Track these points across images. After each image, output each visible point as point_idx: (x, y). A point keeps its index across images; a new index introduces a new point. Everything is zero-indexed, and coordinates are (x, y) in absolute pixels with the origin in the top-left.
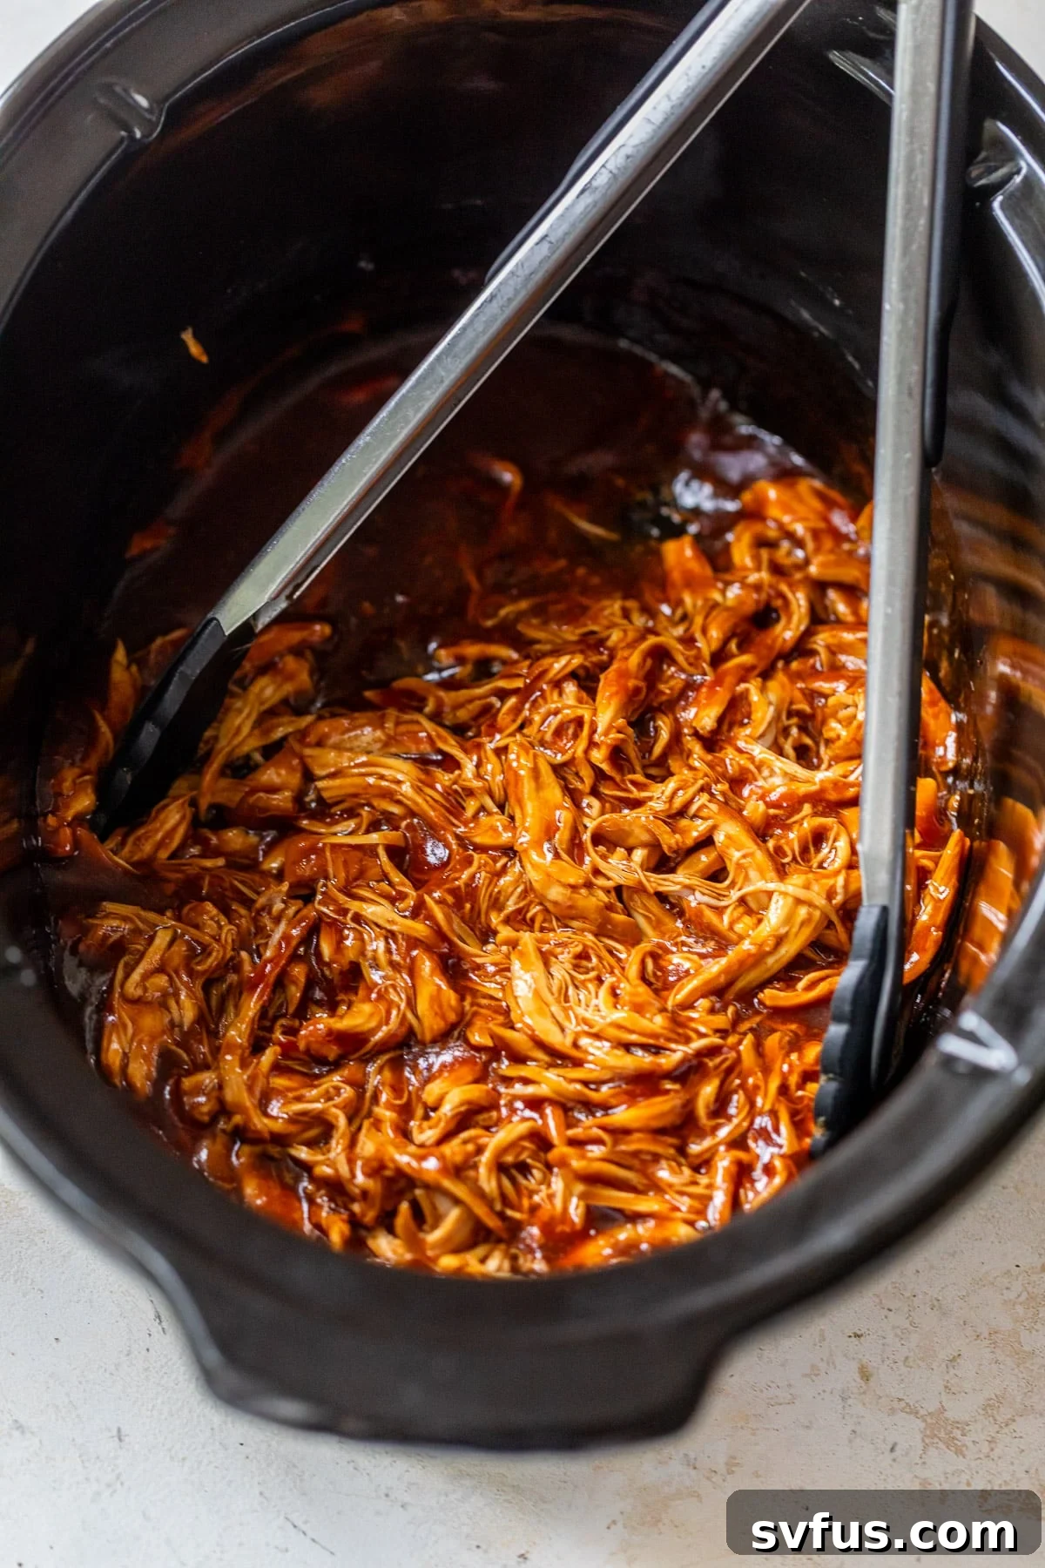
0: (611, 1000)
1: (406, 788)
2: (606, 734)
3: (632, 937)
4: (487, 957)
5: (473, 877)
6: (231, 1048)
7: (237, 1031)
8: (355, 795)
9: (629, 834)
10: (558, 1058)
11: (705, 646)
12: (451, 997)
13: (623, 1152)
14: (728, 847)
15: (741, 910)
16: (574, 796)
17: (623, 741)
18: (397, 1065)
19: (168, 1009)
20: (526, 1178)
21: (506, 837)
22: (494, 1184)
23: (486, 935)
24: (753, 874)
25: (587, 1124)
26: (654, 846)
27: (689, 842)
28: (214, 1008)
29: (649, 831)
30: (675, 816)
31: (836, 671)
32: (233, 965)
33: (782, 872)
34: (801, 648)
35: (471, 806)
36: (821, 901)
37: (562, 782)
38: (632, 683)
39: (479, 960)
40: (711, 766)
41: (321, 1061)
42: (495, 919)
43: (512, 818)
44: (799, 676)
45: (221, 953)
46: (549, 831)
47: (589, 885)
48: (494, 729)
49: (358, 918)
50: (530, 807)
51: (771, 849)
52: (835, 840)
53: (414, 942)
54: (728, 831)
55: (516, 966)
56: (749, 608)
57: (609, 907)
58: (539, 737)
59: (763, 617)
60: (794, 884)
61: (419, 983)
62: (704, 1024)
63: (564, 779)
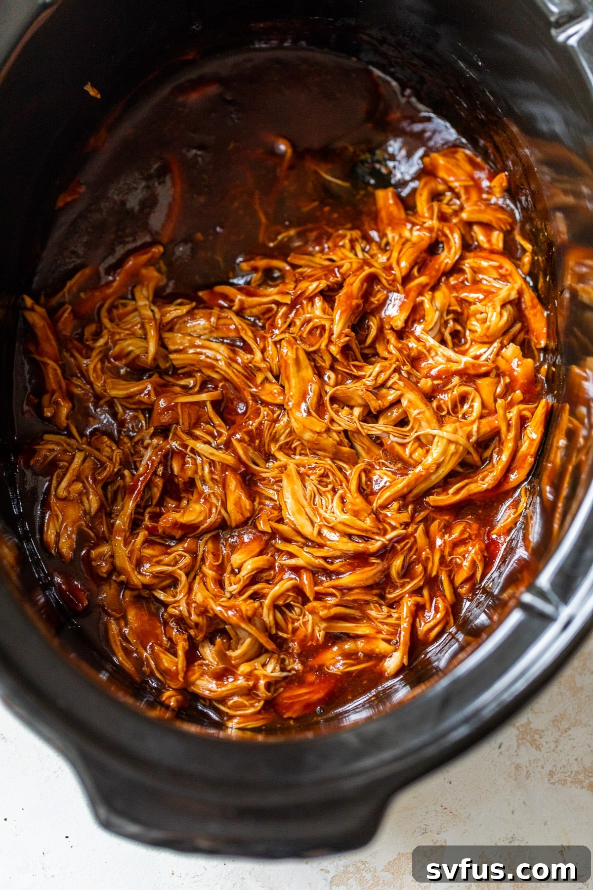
0: (340, 505)
1: (222, 364)
2: (339, 337)
3: (353, 460)
4: (268, 471)
5: (261, 424)
6: (118, 531)
7: (122, 521)
8: (193, 365)
9: (352, 398)
10: (307, 541)
11: (398, 273)
12: (246, 502)
13: (347, 600)
14: (409, 408)
15: (416, 444)
16: (319, 372)
17: (349, 340)
18: (216, 539)
19: (82, 503)
20: (291, 612)
21: (279, 400)
22: (271, 617)
23: (269, 457)
24: (423, 424)
25: (327, 584)
26: (366, 406)
27: (387, 404)
28: (109, 499)
29: (363, 399)
30: (378, 388)
31: (476, 285)
33: (441, 422)
34: (456, 269)
35: (260, 377)
36: (462, 441)
37: (313, 363)
38: (354, 302)
39: (264, 475)
40: (400, 350)
41: (171, 537)
42: (274, 448)
43: (283, 386)
44: (454, 288)
45: (112, 468)
46: (305, 397)
47: (328, 430)
48: (273, 328)
49: (193, 451)
50: (293, 382)
51: (435, 407)
52: (473, 401)
53: (225, 467)
54: (410, 398)
55: (285, 483)
56: (425, 244)
57: (340, 443)
58: (300, 334)
59: (433, 248)
60: (447, 432)
61: (228, 492)
62: (395, 519)
63: (314, 360)
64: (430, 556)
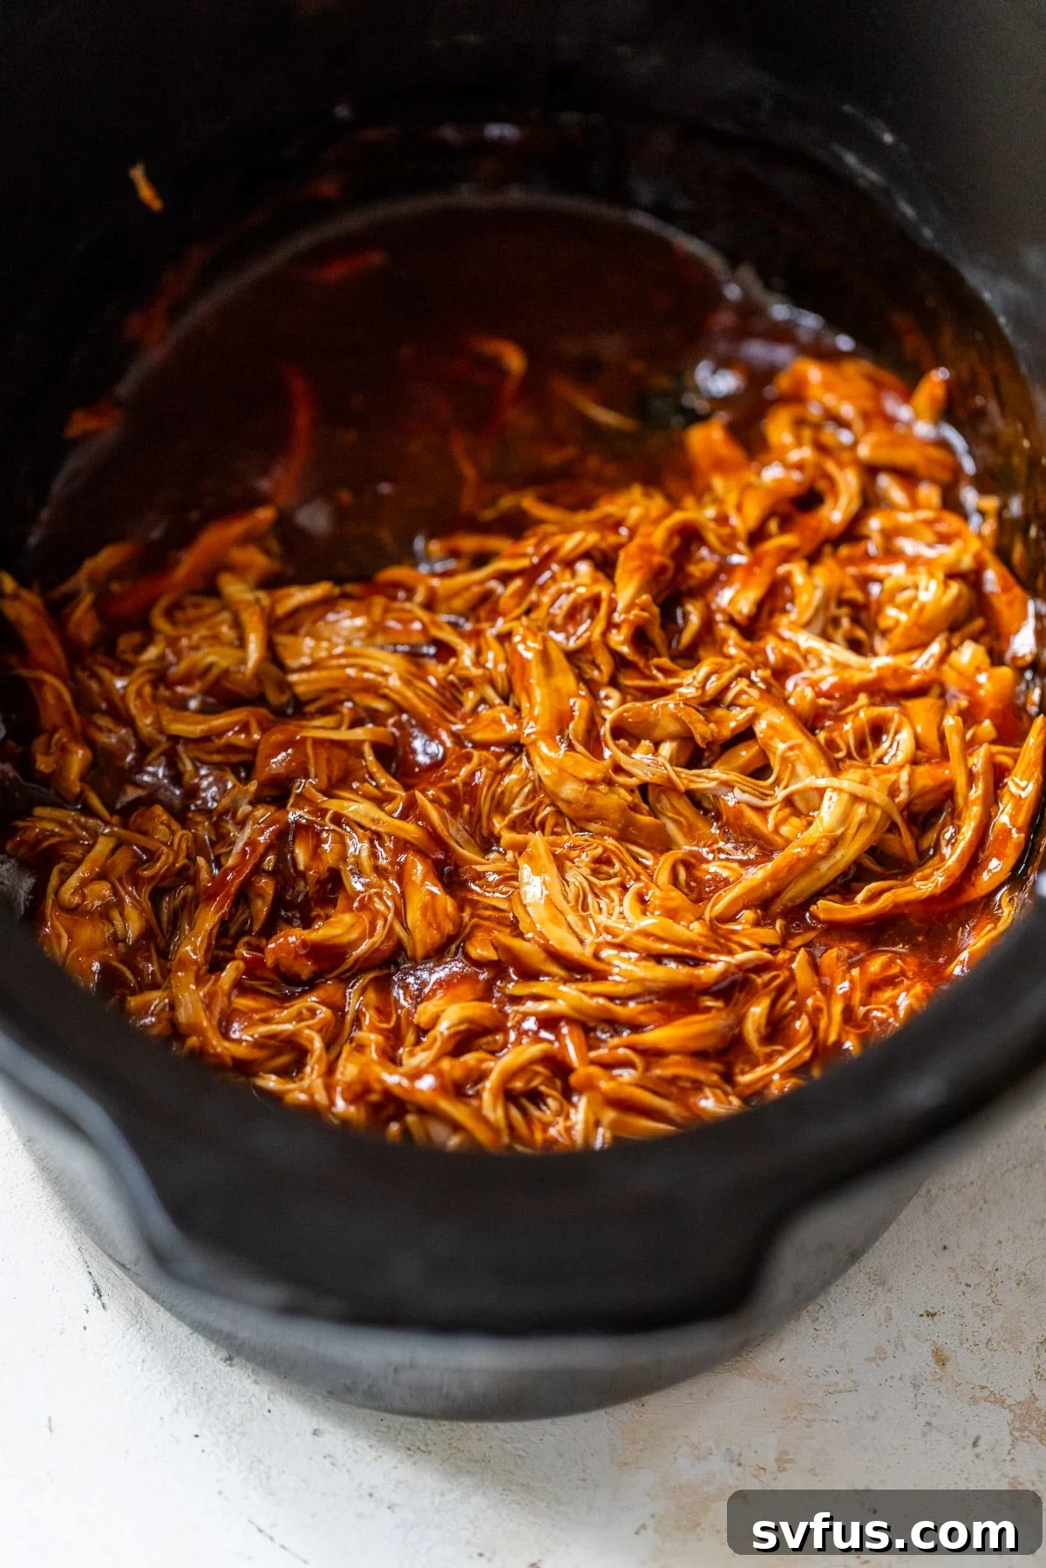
0: (638, 907)
1: (394, 681)
2: (628, 610)
3: (661, 844)
4: (490, 866)
5: (472, 775)
6: (184, 964)
7: (192, 947)
8: (333, 690)
9: (655, 725)
10: (576, 970)
11: (741, 523)
12: (448, 904)
13: (658, 1077)
14: (771, 738)
15: (787, 811)
16: (592, 688)
17: (647, 621)
19: (110, 921)
20: (540, 1109)
21: (510, 728)
22: (500, 1112)
23: (487, 843)
24: (800, 769)
25: (613, 1045)
26: (686, 737)
27: (726, 733)
28: (165, 925)
29: (678, 719)
30: (711, 703)
31: (891, 554)
32: (186, 875)
33: (835, 768)
34: (851, 532)
35: (470, 697)
36: (880, 797)
37: (577, 671)
38: (657, 559)
39: (479, 868)
40: (750, 653)
41: (292, 979)
42: (498, 824)
43: (518, 709)
44: (851, 561)
45: (171, 859)
46: (561, 721)
47: (609, 782)
48: (494, 615)
49: (338, 819)
50: (538, 694)
51: (822, 741)
52: (897, 732)
53: (403, 845)
54: (771, 721)
55: (526, 871)
56: (792, 490)
57: (634, 808)
58: (548, 620)
59: (808, 499)
60: (850, 780)
61: (409, 890)
62: (749, 936)
63: (578, 668)
64: (823, 1005)
